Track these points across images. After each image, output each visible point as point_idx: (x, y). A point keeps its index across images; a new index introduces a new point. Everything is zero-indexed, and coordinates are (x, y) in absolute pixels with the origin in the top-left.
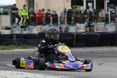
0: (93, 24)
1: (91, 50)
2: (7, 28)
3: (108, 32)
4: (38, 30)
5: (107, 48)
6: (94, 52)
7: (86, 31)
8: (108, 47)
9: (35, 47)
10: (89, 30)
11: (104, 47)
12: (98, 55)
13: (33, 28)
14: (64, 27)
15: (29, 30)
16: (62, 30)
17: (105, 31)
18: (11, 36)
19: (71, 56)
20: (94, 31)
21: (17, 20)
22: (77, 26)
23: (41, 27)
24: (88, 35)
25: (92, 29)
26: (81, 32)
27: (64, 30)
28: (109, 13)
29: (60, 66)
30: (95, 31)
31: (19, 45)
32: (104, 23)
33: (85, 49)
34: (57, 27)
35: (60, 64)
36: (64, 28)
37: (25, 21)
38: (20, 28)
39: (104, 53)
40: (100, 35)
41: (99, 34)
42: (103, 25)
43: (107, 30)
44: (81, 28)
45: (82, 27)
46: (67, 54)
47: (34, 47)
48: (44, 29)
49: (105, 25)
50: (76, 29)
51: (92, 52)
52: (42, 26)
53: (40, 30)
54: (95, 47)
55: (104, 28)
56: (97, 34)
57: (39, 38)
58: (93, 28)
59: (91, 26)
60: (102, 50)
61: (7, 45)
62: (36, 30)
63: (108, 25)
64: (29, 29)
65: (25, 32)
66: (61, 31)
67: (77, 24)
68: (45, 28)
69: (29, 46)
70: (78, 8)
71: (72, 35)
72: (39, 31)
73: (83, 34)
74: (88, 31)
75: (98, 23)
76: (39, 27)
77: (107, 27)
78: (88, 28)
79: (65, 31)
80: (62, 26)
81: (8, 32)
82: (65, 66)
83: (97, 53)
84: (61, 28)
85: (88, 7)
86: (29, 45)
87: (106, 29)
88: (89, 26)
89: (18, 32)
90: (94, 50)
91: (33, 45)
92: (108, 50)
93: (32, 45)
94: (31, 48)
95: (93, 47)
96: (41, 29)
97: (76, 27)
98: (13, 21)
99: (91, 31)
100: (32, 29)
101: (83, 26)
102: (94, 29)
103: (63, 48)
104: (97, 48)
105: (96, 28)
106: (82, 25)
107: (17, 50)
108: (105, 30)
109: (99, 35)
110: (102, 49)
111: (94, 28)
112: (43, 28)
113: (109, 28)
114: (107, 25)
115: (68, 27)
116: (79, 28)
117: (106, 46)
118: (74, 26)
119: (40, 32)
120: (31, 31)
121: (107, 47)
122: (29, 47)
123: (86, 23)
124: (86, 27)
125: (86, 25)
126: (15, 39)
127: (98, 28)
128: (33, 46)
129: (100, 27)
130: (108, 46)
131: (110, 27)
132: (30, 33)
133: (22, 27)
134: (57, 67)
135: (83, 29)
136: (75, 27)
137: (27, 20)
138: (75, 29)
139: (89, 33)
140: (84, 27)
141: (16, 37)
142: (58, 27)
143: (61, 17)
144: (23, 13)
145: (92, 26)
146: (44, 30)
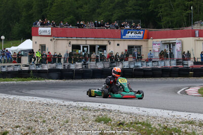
1: (86, 81)
2: (26, 66)
3: (98, 68)
5: (97, 80)
7: (83, 68)
11: (95, 79)
13: (44, 66)
14: (67, 64)
15: (41, 67)
17: (96, 68)
18: (29, 71)
21: (33, 60)
22: (76, 64)
24: (83, 70)
26: (79, 68)
27: (66, 67)
28: (99, 55)
30: (89, 68)
31: (34, 78)
37: (39, 61)
38: (35, 66)
39: (95, 83)
41: (92, 70)
42: (94, 63)
44: (79, 66)
51: (86, 83)
54: (89, 79)
55: (95, 66)
56: (90, 70)
57: (49, 73)
58: (87, 65)
61: (26, 78)
62: (46, 67)
65: (39, 69)
66: (64, 68)
70: (77, 51)
71: (72, 70)
72: (49, 68)
73: (80, 70)
75: (91, 62)
76: (49, 65)
77: (97, 65)
78: (84, 66)
79: (68, 68)
80: (65, 64)
81: (26, 68)
83: (90, 83)
84: (64, 66)
85: (84, 51)
86: (42, 77)
88: (85, 64)
89: (34, 69)
90: (88, 81)
91: (44, 78)
94: (43, 80)
95: (87, 79)
96: (51, 66)
98: (30, 61)
99: (86, 68)
105: (90, 65)
106: (80, 63)
107: (33, 81)
110: (94, 81)
114: (97, 63)
115: (70, 65)
116: (77, 66)
120: (43, 68)
122: (41, 79)
124: (82, 65)
125: (82, 63)
126: (31, 73)
129: (92, 65)
130: (98, 78)
133: (36, 65)
137: (40, 60)
138: (75, 67)
141: (33, 72)
143: (65, 58)
144: (37, 55)
146: (53, 67)
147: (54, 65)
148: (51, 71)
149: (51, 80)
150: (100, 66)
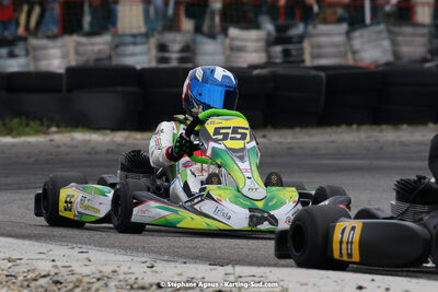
0: (299, 29)
1: (289, 140)
3: (361, 64)
4: (65, 56)
5: (356, 134)
6: (300, 148)
7: (269, 63)
8: (358, 130)
9: (54, 129)
10: (280, 55)
11: (344, 127)
12: (314, 162)
13: (44, 48)
15: (27, 54)
16: (167, 55)
17: (350, 62)
20: (303, 61)
22: (233, 39)
23: (78, 44)
24: (274, 77)
25: (294, 52)
26: (245, 65)
27: (175, 56)
30: (309, 62)
32: (344, 27)
33: (264, 136)
34: (146, 43)
36: (177, 47)
39: (342, 153)
40: (328, 76)
41: (323, 74)
42: (339, 34)
43: (358, 56)
44: (248, 48)
45: (251, 45)
47: (49, 127)
48: (93, 51)
49: (348, 33)
50: (228, 52)
51: (290, 151)
52: (83, 40)
53: (77, 53)
54: (305, 131)
55: (343, 49)
56: (314, 73)
57: (69, 91)
58: (298, 46)
59: (288, 40)
60: (332, 142)
62: (57, 56)
63: (362, 36)
64: (31, 51)
65: (14, 65)
66: (163, 60)
67: (233, 32)
68: (96, 48)
69: (27, 125)
72: (73, 61)
73: (256, 72)
74: (279, 60)
75: (322, 28)
76: (71, 41)
77: (357, 43)
78: (278, 49)
79: (182, 60)
80: (169, 37)
83: (315, 153)
84: (162, 48)
86: (28, 118)
87: (355, 52)
88: (281, 37)
90: (300, 140)
91: (45, 121)
92: (357, 139)
93: (41, 120)
94: (37, 132)
95: (297, 130)
96: (81, 49)
97: (228, 41)
99: (291, 59)
100: (40, 53)
101: (257, 40)
102: (302, 54)
104: (314, 131)
105: (313, 46)
106: (253, 34)
108: (350, 56)
109: (320, 77)
110: (334, 137)
111: (302, 49)
112: (89, 48)
113: (366, 46)
114: (357, 34)
115: (194, 42)
116: (240, 49)
117: (349, 124)
118: (220, 38)
119: (73, 63)
120: (36, 59)
121: (354, 126)
122: (27, 130)
123: (269, 26)
124: (271, 42)
125: (269, 34)
127: (320, 46)
128: (42, 124)
130: (360, 123)
131: (369, 42)
132: (32, 68)
135: (256, 51)
136: (223, 44)
138: (223, 53)
139: (281, 71)
140: (261, 44)
142: (153, 41)
145: (295, 40)
146: (93, 57)
147: (99, 45)
148: (83, 78)
149: (80, 136)
150: (371, 49)
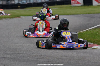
19: (69, 39)
29: (60, 46)
35: (60, 45)
46: (67, 38)
82: (63, 46)
103: (66, 33)
134: (58, 47)
